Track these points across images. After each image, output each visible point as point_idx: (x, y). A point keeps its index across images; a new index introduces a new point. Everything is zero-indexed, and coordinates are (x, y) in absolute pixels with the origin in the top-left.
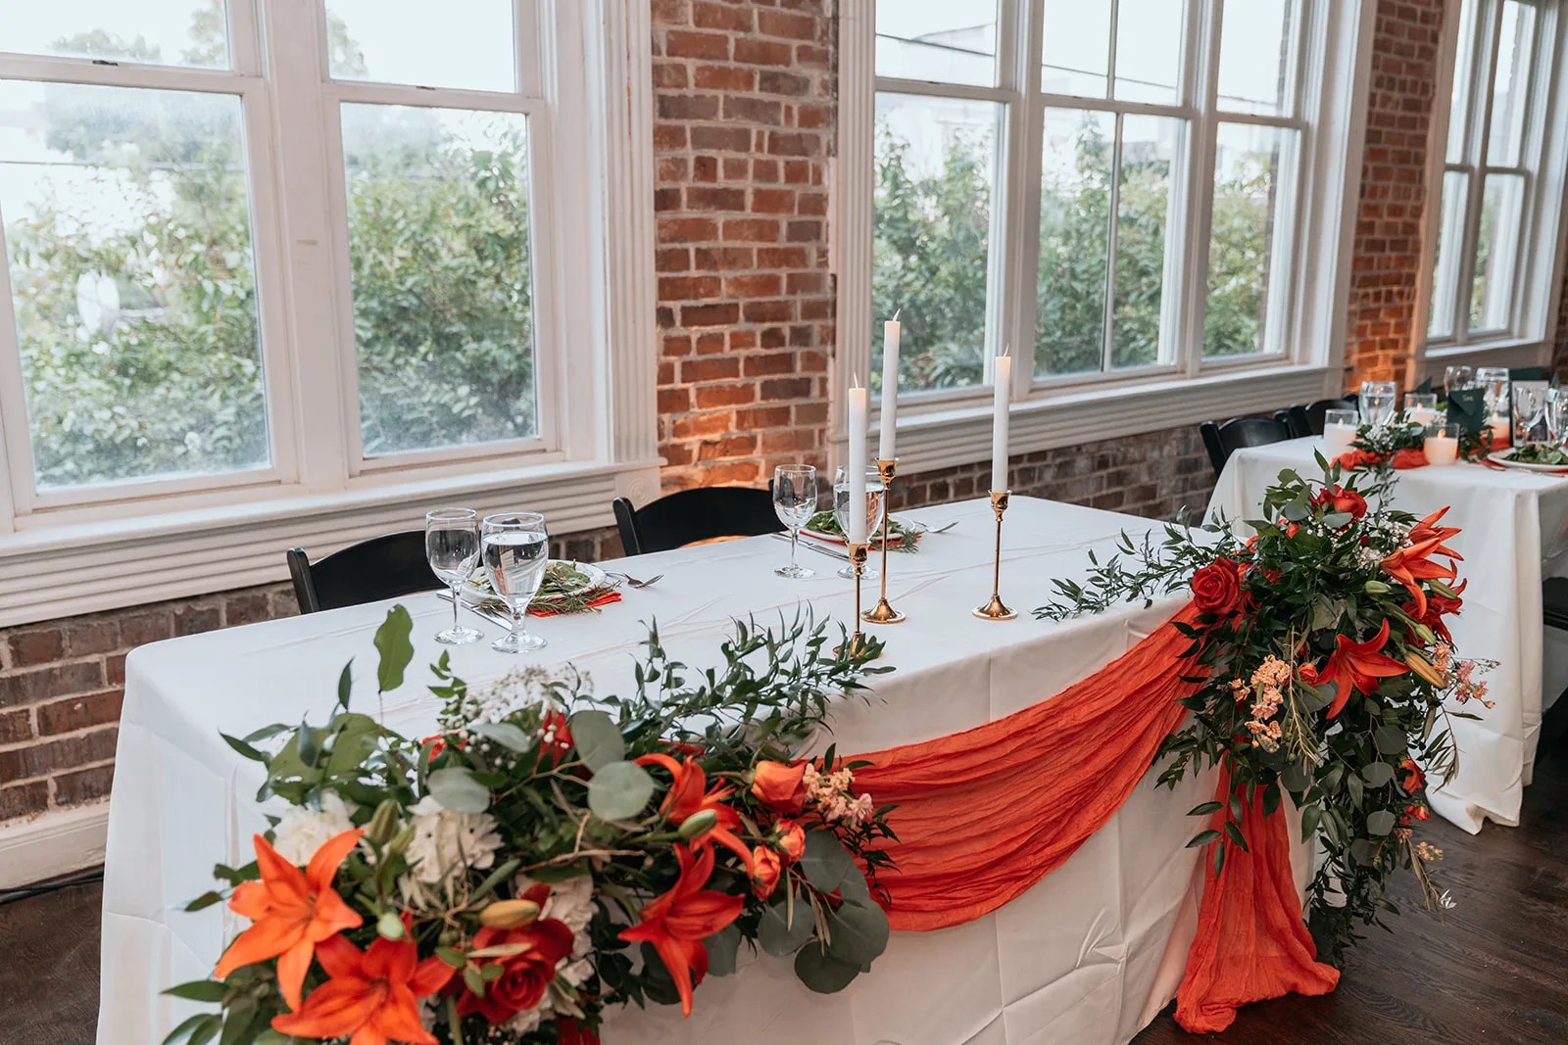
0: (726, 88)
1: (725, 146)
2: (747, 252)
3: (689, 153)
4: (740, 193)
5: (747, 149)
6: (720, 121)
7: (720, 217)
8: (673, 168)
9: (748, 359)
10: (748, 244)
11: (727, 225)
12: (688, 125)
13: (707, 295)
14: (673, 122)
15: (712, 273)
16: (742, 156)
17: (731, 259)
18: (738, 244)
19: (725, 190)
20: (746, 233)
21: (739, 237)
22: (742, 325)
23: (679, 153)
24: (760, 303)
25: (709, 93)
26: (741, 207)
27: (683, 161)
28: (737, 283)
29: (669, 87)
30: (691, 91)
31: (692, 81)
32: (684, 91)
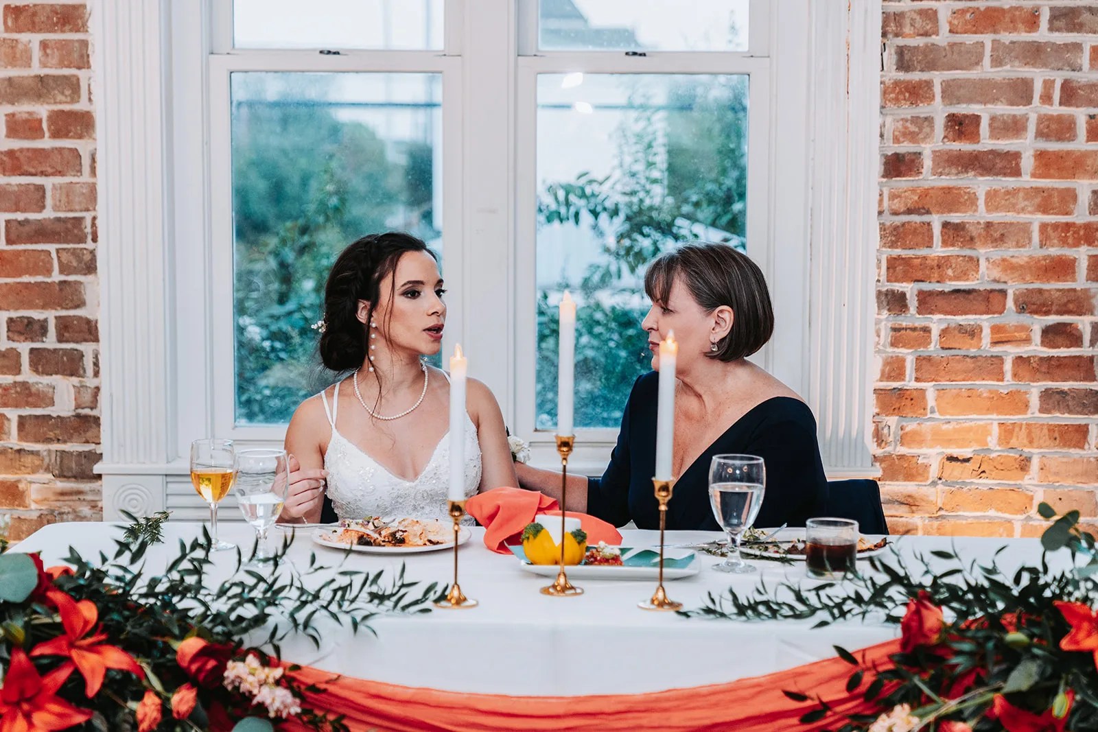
0: (995, 32)
1: (994, 100)
2: (1025, 229)
3: (938, 110)
4: (1017, 156)
5: (1028, 100)
6: (986, 70)
7: (981, 185)
8: (913, 128)
9: (1019, 360)
10: (1023, 217)
11: (991, 196)
12: (938, 78)
13: (957, 278)
14: (916, 76)
15: (967, 252)
16: (1019, 110)
17: (995, 234)
18: (1010, 217)
19: (992, 152)
20: (1022, 204)
21: (1012, 208)
22: (1011, 317)
23: (922, 110)
24: (1040, 291)
25: (970, 39)
26: (1017, 173)
27: (929, 120)
28: (1008, 266)
29: (910, 36)
30: (942, 38)
31: (944, 27)
32: (934, 39)
